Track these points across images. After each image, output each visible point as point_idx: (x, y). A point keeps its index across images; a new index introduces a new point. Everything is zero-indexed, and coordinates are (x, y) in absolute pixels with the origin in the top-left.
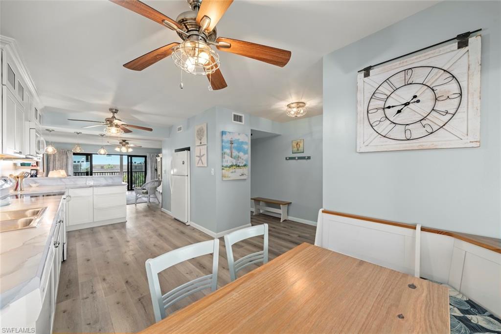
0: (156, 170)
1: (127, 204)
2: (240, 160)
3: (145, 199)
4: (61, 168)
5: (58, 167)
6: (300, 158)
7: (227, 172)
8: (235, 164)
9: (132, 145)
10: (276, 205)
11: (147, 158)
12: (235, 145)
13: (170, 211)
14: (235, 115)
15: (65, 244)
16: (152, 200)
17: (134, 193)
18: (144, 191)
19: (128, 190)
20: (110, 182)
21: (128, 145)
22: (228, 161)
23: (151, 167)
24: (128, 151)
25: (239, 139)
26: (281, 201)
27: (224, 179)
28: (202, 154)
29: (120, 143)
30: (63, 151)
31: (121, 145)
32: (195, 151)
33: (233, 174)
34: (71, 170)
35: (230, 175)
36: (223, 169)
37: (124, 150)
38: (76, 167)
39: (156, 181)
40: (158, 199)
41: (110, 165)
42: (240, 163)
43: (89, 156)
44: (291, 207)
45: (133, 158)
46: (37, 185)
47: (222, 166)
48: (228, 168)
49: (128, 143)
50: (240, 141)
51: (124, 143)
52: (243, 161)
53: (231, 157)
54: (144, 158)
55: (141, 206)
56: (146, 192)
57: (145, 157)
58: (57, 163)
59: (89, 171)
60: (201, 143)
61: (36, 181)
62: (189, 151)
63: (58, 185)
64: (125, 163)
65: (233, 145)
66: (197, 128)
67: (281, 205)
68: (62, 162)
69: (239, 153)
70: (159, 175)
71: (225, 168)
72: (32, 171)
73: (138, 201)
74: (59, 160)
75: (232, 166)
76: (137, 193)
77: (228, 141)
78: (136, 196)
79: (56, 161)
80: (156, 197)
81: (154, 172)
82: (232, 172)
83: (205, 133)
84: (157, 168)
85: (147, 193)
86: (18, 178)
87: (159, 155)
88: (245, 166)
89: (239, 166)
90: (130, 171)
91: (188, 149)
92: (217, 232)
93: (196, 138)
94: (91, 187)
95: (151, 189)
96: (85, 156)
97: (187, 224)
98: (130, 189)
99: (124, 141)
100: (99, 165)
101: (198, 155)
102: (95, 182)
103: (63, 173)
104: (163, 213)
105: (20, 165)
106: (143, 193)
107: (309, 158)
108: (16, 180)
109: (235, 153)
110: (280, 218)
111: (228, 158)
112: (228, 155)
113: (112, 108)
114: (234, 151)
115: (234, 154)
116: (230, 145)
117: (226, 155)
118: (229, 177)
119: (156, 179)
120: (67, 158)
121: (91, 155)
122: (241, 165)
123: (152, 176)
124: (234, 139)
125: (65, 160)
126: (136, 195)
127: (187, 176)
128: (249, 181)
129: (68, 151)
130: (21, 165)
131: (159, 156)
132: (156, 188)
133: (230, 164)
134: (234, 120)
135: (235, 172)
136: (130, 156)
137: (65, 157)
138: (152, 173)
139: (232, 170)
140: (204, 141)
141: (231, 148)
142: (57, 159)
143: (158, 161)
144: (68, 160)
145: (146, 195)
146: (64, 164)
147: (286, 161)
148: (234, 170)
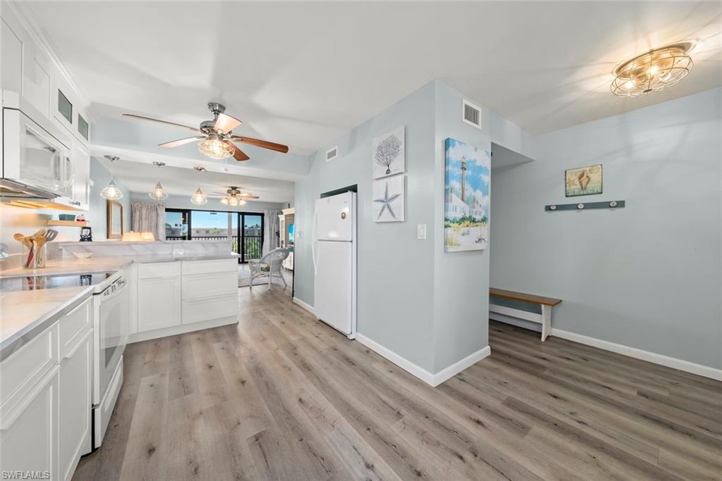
0: (278, 234)
1: (239, 287)
2: (477, 208)
3: (266, 280)
4: (149, 230)
5: (145, 229)
6: (588, 206)
7: (454, 233)
8: (467, 216)
9: (245, 195)
10: (533, 305)
11: (265, 217)
12: (468, 173)
13: (313, 306)
14: (467, 108)
15: (98, 405)
16: (274, 280)
17: (247, 268)
18: (264, 266)
19: (239, 263)
20: (211, 251)
21: (240, 195)
22: (458, 209)
23: (270, 230)
24: (239, 204)
25: (475, 161)
26: (543, 298)
27: (451, 249)
28: (390, 196)
29: (229, 191)
30: (152, 205)
31: (230, 194)
32: (373, 190)
33: (466, 237)
34: (162, 232)
35: (462, 240)
36: (446, 226)
37: (234, 202)
38: (169, 229)
39: (279, 251)
40: (283, 279)
41: (216, 229)
42: (476, 214)
43: (186, 213)
44: (559, 309)
45: (245, 216)
46: (88, 255)
47: (446, 220)
48: (456, 225)
49: (239, 192)
50: (477, 164)
51: (234, 192)
52: (480, 210)
53: (463, 200)
54: (260, 217)
55: (257, 290)
56: (266, 268)
57: (262, 215)
58: (144, 222)
59: (187, 235)
60: (388, 171)
61: (89, 248)
62: (354, 194)
63: (125, 256)
64: (235, 226)
65: (466, 172)
66: (377, 141)
67: (543, 306)
68: (151, 223)
69: (475, 190)
70: (282, 242)
71: (452, 225)
72: (84, 230)
73: (255, 281)
74: (146, 219)
75: (463, 219)
76: (253, 269)
77: (458, 162)
78: (252, 275)
79: (143, 219)
80: (282, 277)
81: (275, 238)
82: (463, 235)
83: (402, 147)
84: (279, 231)
85: (268, 269)
86: (32, 241)
87: (283, 210)
88: (484, 220)
89: (474, 221)
90: (242, 235)
91: (354, 189)
92: (435, 373)
93: (375, 163)
94: (177, 260)
95: (274, 262)
96: (181, 214)
97: (351, 337)
98: (242, 261)
99: (234, 188)
100: (203, 229)
101: (382, 197)
102: (188, 252)
103: (148, 236)
104: (295, 307)
105: (58, 219)
106: (262, 269)
107: (621, 204)
108: (27, 245)
109: (469, 192)
110: (541, 333)
111: (456, 200)
112: (458, 196)
113: (214, 101)
114: (467, 186)
115: (467, 194)
116: (461, 172)
117: (453, 195)
118: (459, 245)
119: (277, 248)
120: (157, 215)
121: (189, 211)
122: (478, 218)
123: (271, 242)
124: (467, 159)
125: (154, 219)
126: (252, 272)
127: (351, 241)
128: (487, 254)
129: (159, 205)
130: (60, 219)
131: (282, 213)
132: (281, 261)
133: (460, 216)
134: (466, 118)
135: (468, 233)
136: (242, 215)
137: (154, 214)
138: (271, 238)
139: (463, 228)
140: (397, 165)
141: (462, 179)
142: (144, 216)
143: (281, 220)
144: (159, 218)
145: (266, 273)
146: (153, 224)
147: (547, 213)
148: (466, 229)
